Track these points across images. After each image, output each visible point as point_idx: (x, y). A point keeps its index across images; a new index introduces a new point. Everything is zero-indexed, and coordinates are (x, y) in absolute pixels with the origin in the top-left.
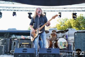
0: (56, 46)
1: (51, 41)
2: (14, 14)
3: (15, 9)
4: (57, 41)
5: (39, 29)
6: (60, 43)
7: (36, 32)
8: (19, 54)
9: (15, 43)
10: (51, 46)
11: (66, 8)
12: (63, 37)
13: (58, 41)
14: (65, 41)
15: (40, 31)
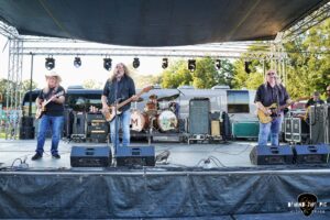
0: (156, 125)
1: (146, 116)
2: (78, 61)
3: (78, 52)
4: (157, 116)
5: (119, 106)
6: (164, 119)
7: (111, 111)
8: (80, 158)
9: (78, 120)
10: (146, 126)
12: (169, 109)
13: (161, 118)
14: (173, 116)
15: (120, 110)
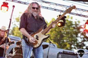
11: (49, 3)
